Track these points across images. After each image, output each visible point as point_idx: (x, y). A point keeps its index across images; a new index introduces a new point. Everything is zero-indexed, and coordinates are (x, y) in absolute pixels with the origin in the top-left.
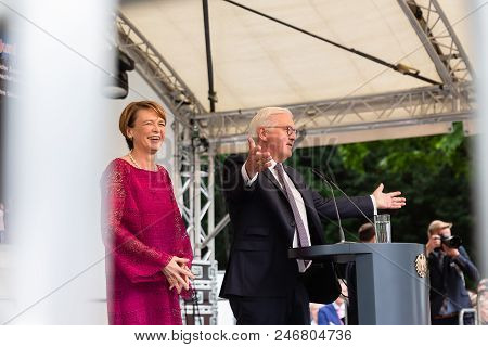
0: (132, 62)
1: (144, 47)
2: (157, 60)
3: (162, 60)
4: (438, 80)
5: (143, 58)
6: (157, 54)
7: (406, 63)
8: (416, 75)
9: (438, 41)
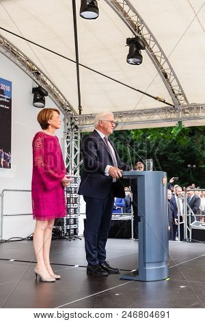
0: (47, 93)
1: (52, 87)
2: (58, 92)
3: (60, 92)
4: (173, 104)
5: (52, 91)
6: (58, 90)
7: (160, 97)
8: (164, 102)
9: (173, 88)
